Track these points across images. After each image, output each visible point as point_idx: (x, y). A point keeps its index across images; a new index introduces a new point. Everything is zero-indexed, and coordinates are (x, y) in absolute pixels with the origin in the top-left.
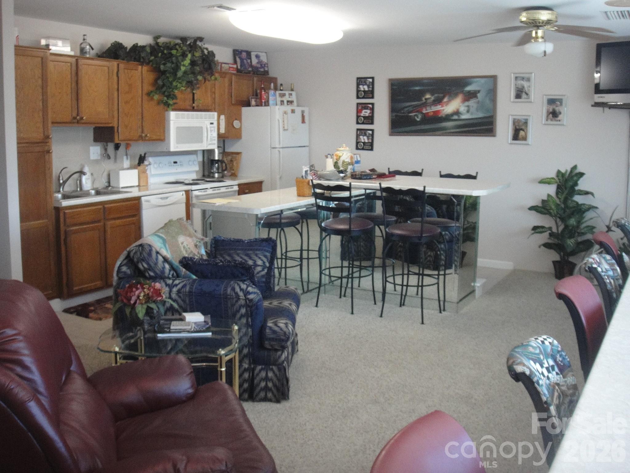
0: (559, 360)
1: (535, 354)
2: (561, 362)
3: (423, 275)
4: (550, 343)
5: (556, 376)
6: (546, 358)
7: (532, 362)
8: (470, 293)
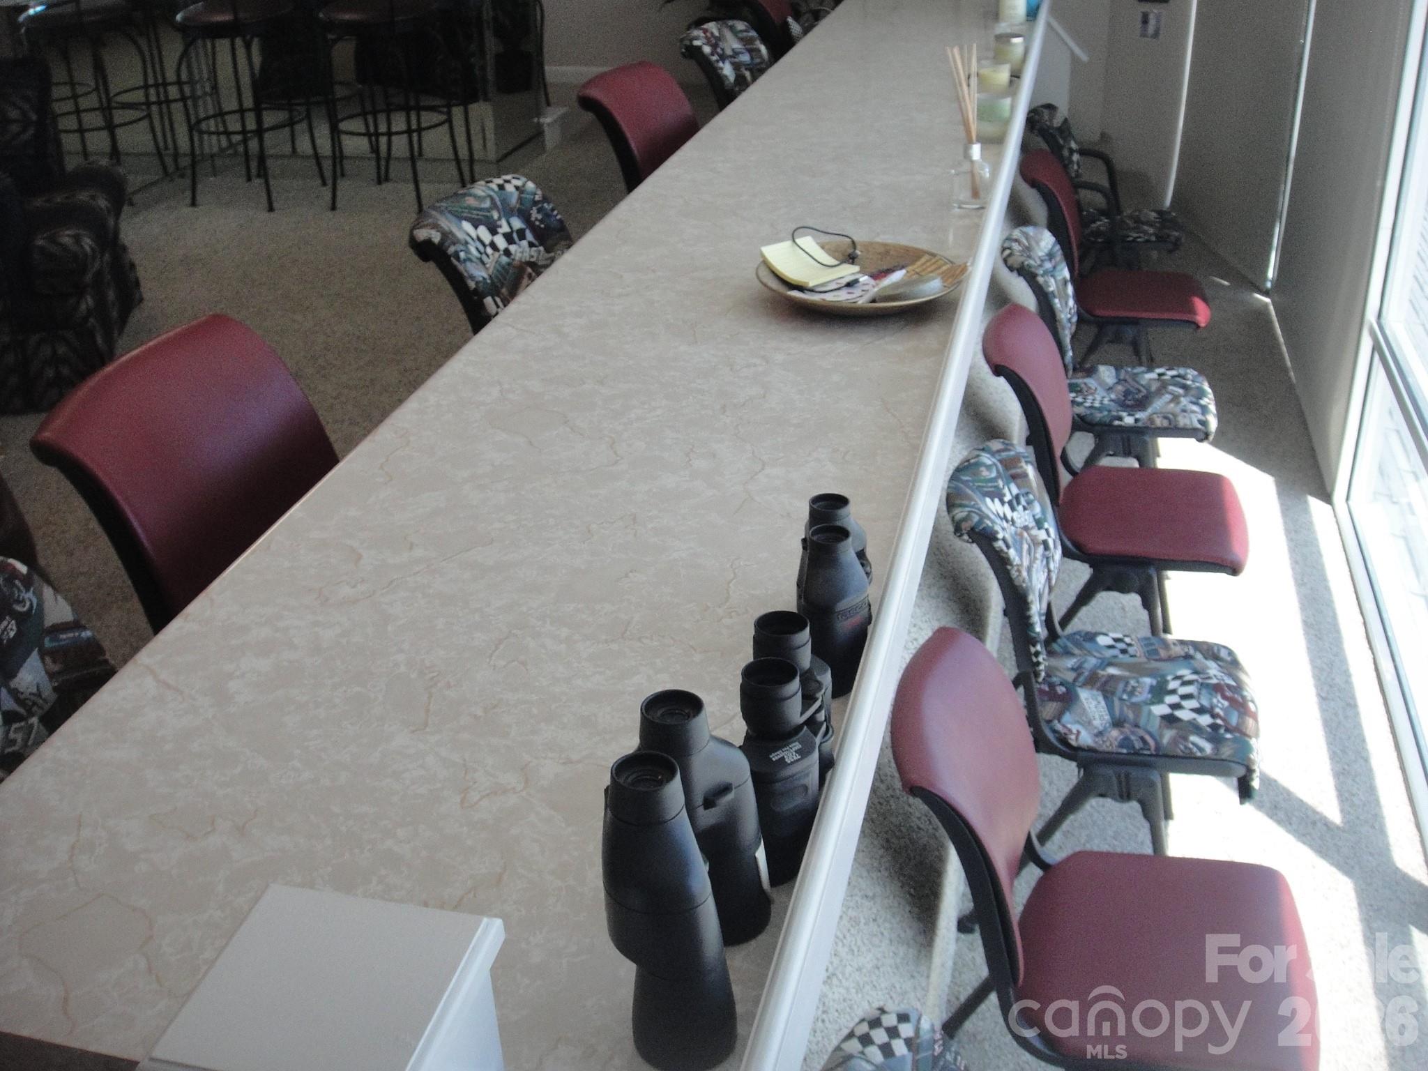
0: (536, 219)
1: (481, 210)
2: (541, 221)
3: (419, 109)
4: (517, 188)
5: (527, 249)
6: (505, 216)
7: (467, 226)
8: (530, 140)
